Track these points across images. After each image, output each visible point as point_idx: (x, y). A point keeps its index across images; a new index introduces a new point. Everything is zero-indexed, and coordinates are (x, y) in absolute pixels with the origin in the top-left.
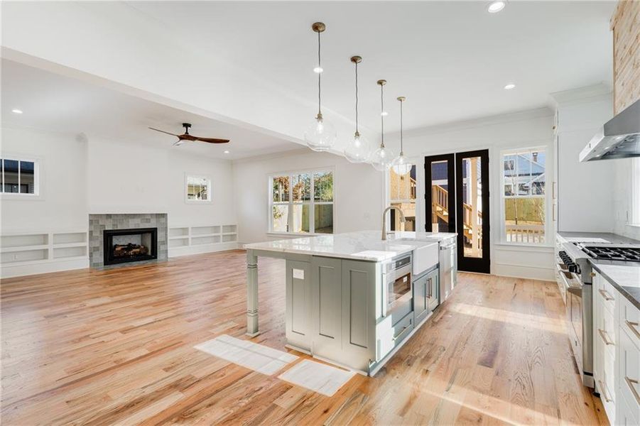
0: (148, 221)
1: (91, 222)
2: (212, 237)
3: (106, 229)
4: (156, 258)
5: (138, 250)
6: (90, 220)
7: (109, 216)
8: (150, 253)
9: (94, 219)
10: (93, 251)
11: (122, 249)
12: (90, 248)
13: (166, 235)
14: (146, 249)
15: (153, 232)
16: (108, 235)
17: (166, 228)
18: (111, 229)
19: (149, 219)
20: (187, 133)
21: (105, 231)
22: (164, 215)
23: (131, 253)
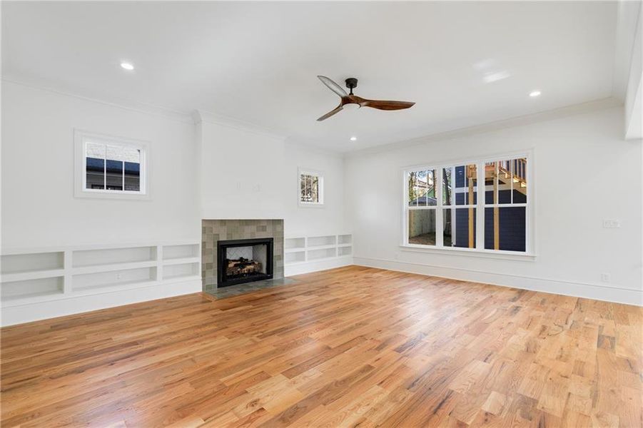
0: (264, 229)
1: (204, 230)
2: (324, 250)
3: (221, 240)
4: (272, 277)
5: (252, 267)
6: (203, 228)
7: (223, 222)
8: (264, 271)
9: (208, 225)
10: (206, 267)
11: (235, 265)
12: (202, 264)
13: (283, 247)
14: (260, 265)
15: (268, 243)
16: (222, 247)
17: (283, 238)
18: (225, 239)
19: (266, 227)
20: (351, 94)
21: (218, 242)
22: (280, 222)
23: (245, 270)
